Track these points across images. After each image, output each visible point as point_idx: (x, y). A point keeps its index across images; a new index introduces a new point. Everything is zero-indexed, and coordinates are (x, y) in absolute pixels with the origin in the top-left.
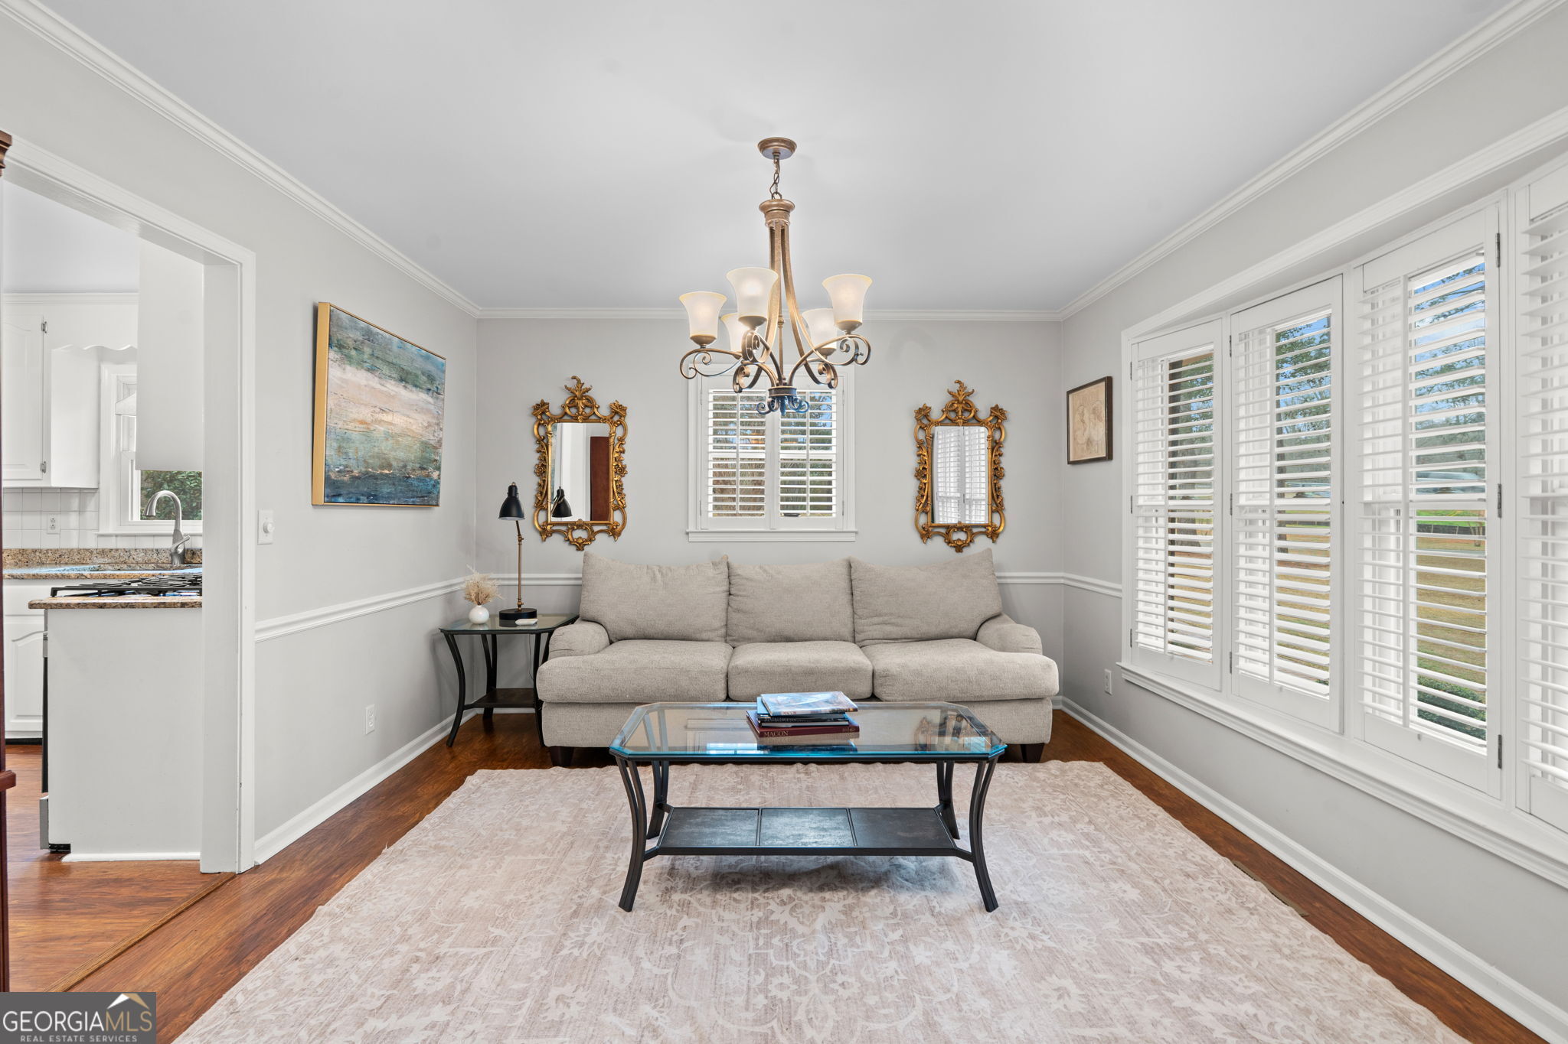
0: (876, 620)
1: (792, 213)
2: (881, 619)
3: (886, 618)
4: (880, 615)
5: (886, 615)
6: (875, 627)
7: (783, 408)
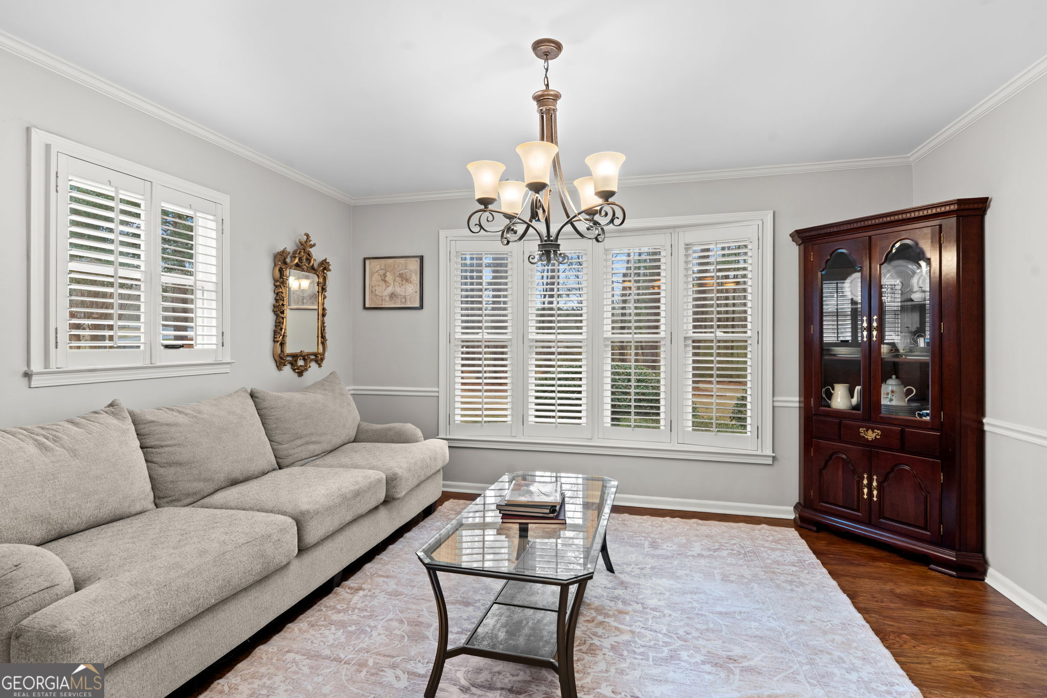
0: (298, 442)
1: (559, 102)
2: (303, 440)
3: (307, 439)
4: (300, 437)
5: (306, 436)
6: (300, 449)
7: (549, 260)
